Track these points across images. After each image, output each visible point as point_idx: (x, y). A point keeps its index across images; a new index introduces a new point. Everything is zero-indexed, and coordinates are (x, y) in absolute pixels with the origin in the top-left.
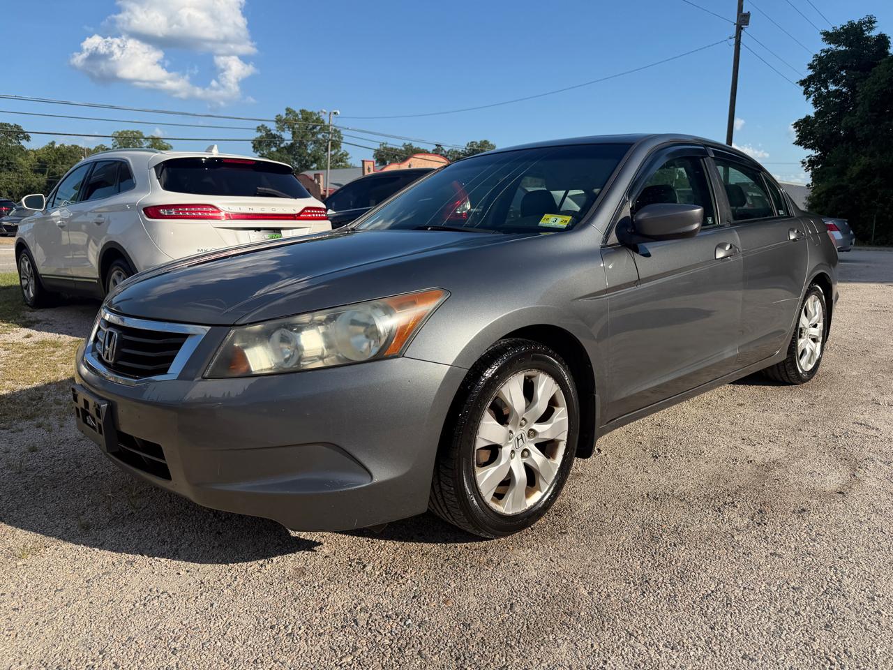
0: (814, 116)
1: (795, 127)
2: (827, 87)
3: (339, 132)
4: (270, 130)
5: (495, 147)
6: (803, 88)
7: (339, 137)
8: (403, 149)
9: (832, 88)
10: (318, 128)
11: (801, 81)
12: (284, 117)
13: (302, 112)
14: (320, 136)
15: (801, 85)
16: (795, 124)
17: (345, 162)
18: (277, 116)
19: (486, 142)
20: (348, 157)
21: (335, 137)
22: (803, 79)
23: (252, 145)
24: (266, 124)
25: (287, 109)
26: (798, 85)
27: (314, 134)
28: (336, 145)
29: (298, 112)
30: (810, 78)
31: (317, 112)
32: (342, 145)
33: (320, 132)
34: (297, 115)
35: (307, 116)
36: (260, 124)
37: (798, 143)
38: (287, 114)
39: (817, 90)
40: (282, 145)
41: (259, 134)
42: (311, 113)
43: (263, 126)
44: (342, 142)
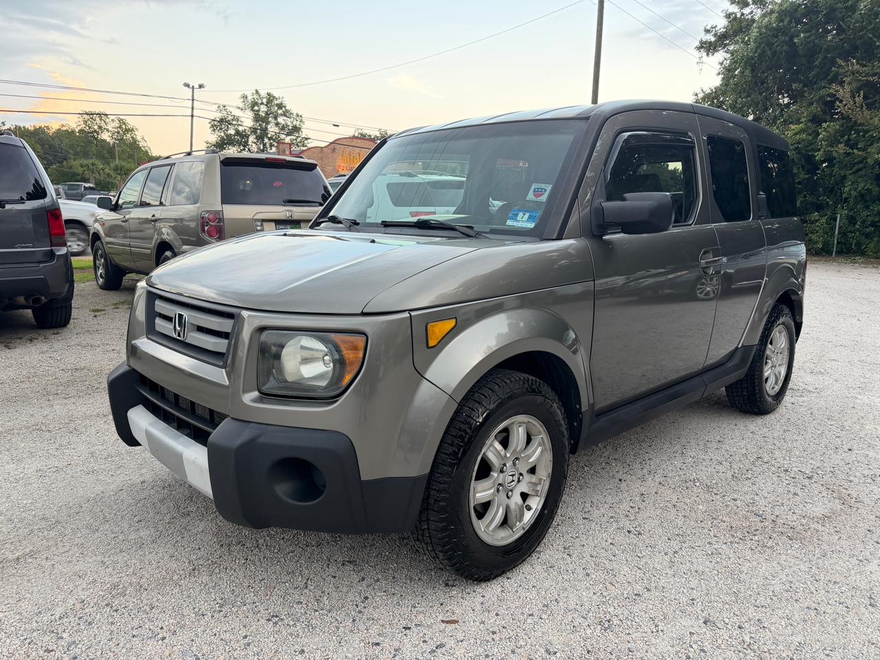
3: (301, 116)
8: (378, 135)
10: (280, 112)
13: (268, 95)
14: (280, 120)
20: (309, 141)
21: (297, 121)
23: (210, 125)
25: (255, 91)
27: (276, 118)
28: (296, 129)
29: (264, 94)
32: (303, 130)
33: (281, 116)
40: (241, 128)
41: (218, 116)
44: (304, 126)
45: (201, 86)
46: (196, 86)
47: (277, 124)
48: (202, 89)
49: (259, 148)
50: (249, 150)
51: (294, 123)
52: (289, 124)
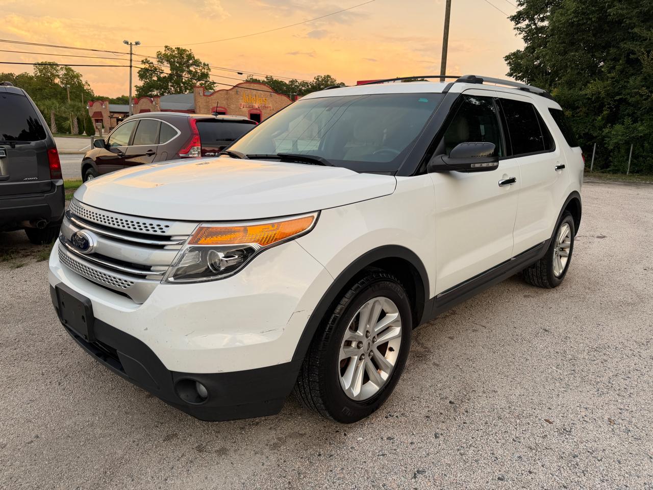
0: (523, 50)
1: (506, 60)
2: (535, 24)
3: (208, 65)
4: (152, 63)
5: (335, 81)
6: (513, 23)
7: (209, 69)
8: (265, 80)
9: (540, 24)
10: (191, 62)
11: (511, 17)
12: (163, 52)
13: (178, 49)
14: (192, 68)
15: (511, 20)
16: (506, 57)
17: (212, 89)
18: (158, 52)
19: (328, 76)
20: (215, 85)
21: (204, 69)
22: (513, 15)
23: (138, 75)
24: (148, 59)
25: (166, 47)
26: (509, 20)
27: (188, 67)
28: (205, 76)
29: (174, 48)
30: (520, 13)
31: (189, 50)
32: (210, 76)
33: (192, 65)
34: (174, 51)
35: (181, 52)
36: (144, 59)
37: (510, 75)
38: (165, 51)
39: (528, 26)
40: (162, 75)
41: (143, 66)
42: (185, 50)
43: (146, 59)
44: (210, 73)
45: (137, 43)
46: (134, 43)
47: (190, 72)
48: (138, 45)
49: (176, 90)
50: (169, 92)
51: (203, 71)
52: (199, 71)
